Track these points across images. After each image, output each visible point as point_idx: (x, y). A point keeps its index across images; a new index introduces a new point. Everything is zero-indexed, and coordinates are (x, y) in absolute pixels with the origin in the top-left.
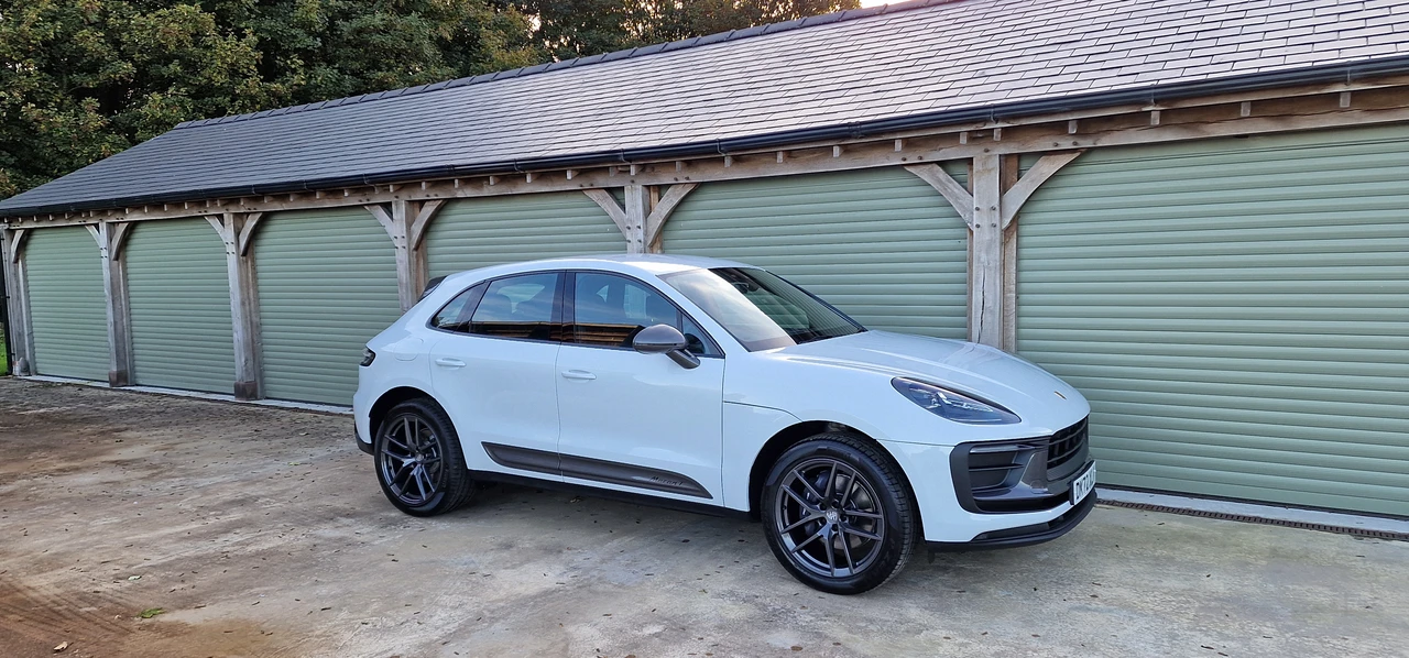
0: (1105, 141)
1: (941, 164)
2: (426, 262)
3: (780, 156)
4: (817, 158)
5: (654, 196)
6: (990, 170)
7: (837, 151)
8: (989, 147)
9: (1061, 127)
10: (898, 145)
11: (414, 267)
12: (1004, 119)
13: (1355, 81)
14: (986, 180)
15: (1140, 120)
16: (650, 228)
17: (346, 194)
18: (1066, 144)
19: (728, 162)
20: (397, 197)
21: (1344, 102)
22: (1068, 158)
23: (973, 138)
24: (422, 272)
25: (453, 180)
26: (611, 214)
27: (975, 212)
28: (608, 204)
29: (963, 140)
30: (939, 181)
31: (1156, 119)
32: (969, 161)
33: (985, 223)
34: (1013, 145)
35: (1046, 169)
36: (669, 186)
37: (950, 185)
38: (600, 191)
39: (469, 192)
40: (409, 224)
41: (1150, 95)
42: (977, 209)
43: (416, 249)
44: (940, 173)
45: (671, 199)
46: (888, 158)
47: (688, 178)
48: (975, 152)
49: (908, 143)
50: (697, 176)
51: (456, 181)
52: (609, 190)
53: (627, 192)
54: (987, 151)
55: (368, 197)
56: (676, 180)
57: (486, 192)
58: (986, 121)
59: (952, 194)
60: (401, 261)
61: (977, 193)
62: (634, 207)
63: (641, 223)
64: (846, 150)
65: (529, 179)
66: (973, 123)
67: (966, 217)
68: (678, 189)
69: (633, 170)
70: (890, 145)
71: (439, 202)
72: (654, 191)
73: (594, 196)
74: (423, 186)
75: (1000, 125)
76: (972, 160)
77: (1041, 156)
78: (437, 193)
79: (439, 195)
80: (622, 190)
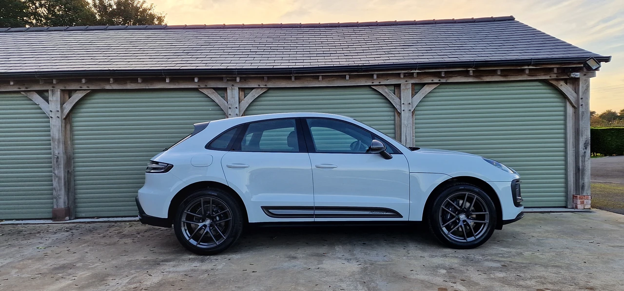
0: (451, 80)
1: (386, 85)
2: (71, 127)
3: (320, 78)
4: (334, 80)
5: (242, 93)
6: (408, 89)
7: (347, 77)
8: (408, 79)
9: (438, 75)
10: (375, 77)
11: (63, 129)
12: (419, 69)
13: (533, 65)
14: (406, 92)
15: (466, 74)
16: (241, 109)
17: (12, 83)
18: (436, 80)
19: (293, 79)
20: (53, 87)
21: (527, 72)
22: (435, 86)
23: (405, 75)
24: (68, 132)
25: (109, 79)
26: (217, 101)
27: (402, 105)
28: (216, 97)
29: (401, 76)
30: (386, 92)
31: (471, 73)
32: (398, 86)
33: (406, 110)
34: (418, 79)
35: (427, 89)
36: (253, 88)
37: (390, 94)
38: (209, 90)
39: (116, 87)
40: (62, 103)
41: (473, 64)
42: (403, 104)
43: (65, 119)
44: (387, 89)
45: (254, 94)
46: (366, 82)
47: (266, 85)
48: (401, 81)
49: (379, 76)
50: (270, 85)
51: (112, 80)
52: (216, 89)
53: (228, 91)
54: (406, 81)
55: (27, 86)
56: (259, 86)
58: (412, 69)
59: (392, 98)
60: (54, 126)
61: (403, 97)
62: (233, 98)
63: (237, 105)
64: (351, 77)
65: (167, 81)
66: (407, 70)
67: (397, 107)
68: (259, 90)
69: (238, 80)
70: (372, 76)
71: (89, 91)
72: (242, 91)
73: (205, 91)
74: (84, 81)
75: (417, 71)
76: (400, 85)
77: (424, 85)
78: (86, 86)
79: (88, 87)
80: (225, 89)
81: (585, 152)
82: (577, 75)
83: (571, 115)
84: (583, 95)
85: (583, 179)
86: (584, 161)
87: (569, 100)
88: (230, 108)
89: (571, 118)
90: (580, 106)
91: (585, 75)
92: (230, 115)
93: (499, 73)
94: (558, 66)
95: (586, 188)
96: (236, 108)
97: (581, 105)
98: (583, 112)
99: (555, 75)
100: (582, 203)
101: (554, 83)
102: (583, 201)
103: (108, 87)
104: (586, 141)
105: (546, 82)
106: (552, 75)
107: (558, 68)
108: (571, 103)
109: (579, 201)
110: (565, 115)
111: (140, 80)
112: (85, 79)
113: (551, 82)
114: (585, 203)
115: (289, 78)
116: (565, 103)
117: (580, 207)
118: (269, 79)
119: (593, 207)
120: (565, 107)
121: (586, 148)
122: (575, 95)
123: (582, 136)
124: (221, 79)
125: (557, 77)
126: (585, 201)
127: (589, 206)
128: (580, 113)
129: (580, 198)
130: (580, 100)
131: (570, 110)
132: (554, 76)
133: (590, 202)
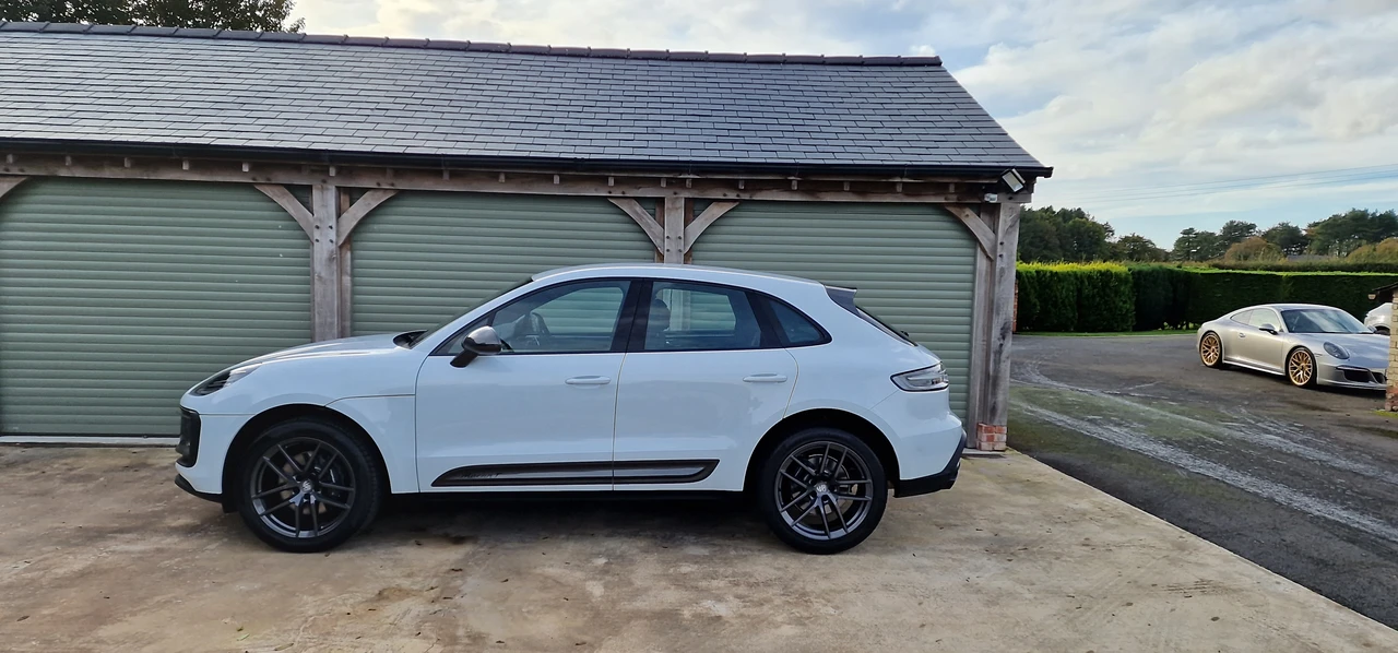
0: (760, 196)
1: (637, 199)
3: (502, 178)
4: (531, 182)
5: (345, 199)
6: (677, 209)
7: (557, 179)
8: (677, 191)
9: (732, 185)
10: (611, 182)
12: (694, 173)
13: (908, 177)
14: (675, 216)
15: (785, 186)
16: (342, 229)
18: (732, 195)
19: (446, 175)
21: (899, 189)
22: (731, 206)
23: (670, 182)
25: (65, 157)
26: (291, 211)
27: (666, 239)
28: (292, 205)
29: (663, 184)
30: (637, 213)
31: (795, 185)
32: (661, 201)
33: (673, 249)
34: (696, 192)
35: (715, 212)
36: (367, 190)
37: (645, 217)
38: (278, 187)
39: (79, 173)
41: (799, 169)
42: (668, 237)
44: (638, 208)
45: (367, 202)
46: (596, 190)
47: (393, 185)
48: (666, 194)
49: (618, 181)
50: (403, 185)
51: (69, 159)
53: (315, 193)
54: (674, 193)
56: (379, 184)
57: (107, 173)
58: (684, 172)
59: (647, 224)
61: (668, 224)
62: (325, 206)
63: (333, 222)
64: (565, 179)
65: (186, 166)
66: (671, 172)
67: (657, 242)
68: (380, 193)
69: (332, 172)
70: (605, 180)
71: (23, 179)
72: (345, 193)
73: (268, 191)
74: (10, 159)
75: (692, 176)
76: (663, 198)
77: (710, 202)
78: (17, 168)
79: (22, 171)
80: (309, 188)
81: (1001, 345)
82: (992, 198)
83: (984, 273)
84: (1004, 237)
85: (994, 394)
86: (998, 362)
87: (980, 244)
88: (318, 227)
89: (983, 279)
90: (999, 258)
91: (1010, 199)
92: (317, 241)
93: (847, 188)
94: (956, 181)
95: (999, 412)
96: (331, 227)
97: (1001, 256)
98: (1002, 270)
99: (955, 197)
100: (991, 439)
101: (953, 210)
102: (993, 436)
103: (63, 173)
104: (1005, 324)
105: (940, 209)
106: (950, 196)
107: (956, 183)
108: (983, 250)
109: (984, 436)
110: (974, 273)
111: (127, 164)
112: (14, 154)
113: (949, 209)
114: (996, 439)
115: (439, 174)
116: (975, 248)
117: (985, 445)
118: (398, 173)
119: (1010, 444)
120: (975, 256)
121: (1004, 338)
122: (992, 235)
123: (998, 314)
124: (298, 169)
125: (958, 199)
126: (996, 436)
127: (1003, 446)
128: (998, 270)
129: (987, 430)
130: (999, 246)
131: (982, 263)
132: (953, 199)
133: (1005, 438)
